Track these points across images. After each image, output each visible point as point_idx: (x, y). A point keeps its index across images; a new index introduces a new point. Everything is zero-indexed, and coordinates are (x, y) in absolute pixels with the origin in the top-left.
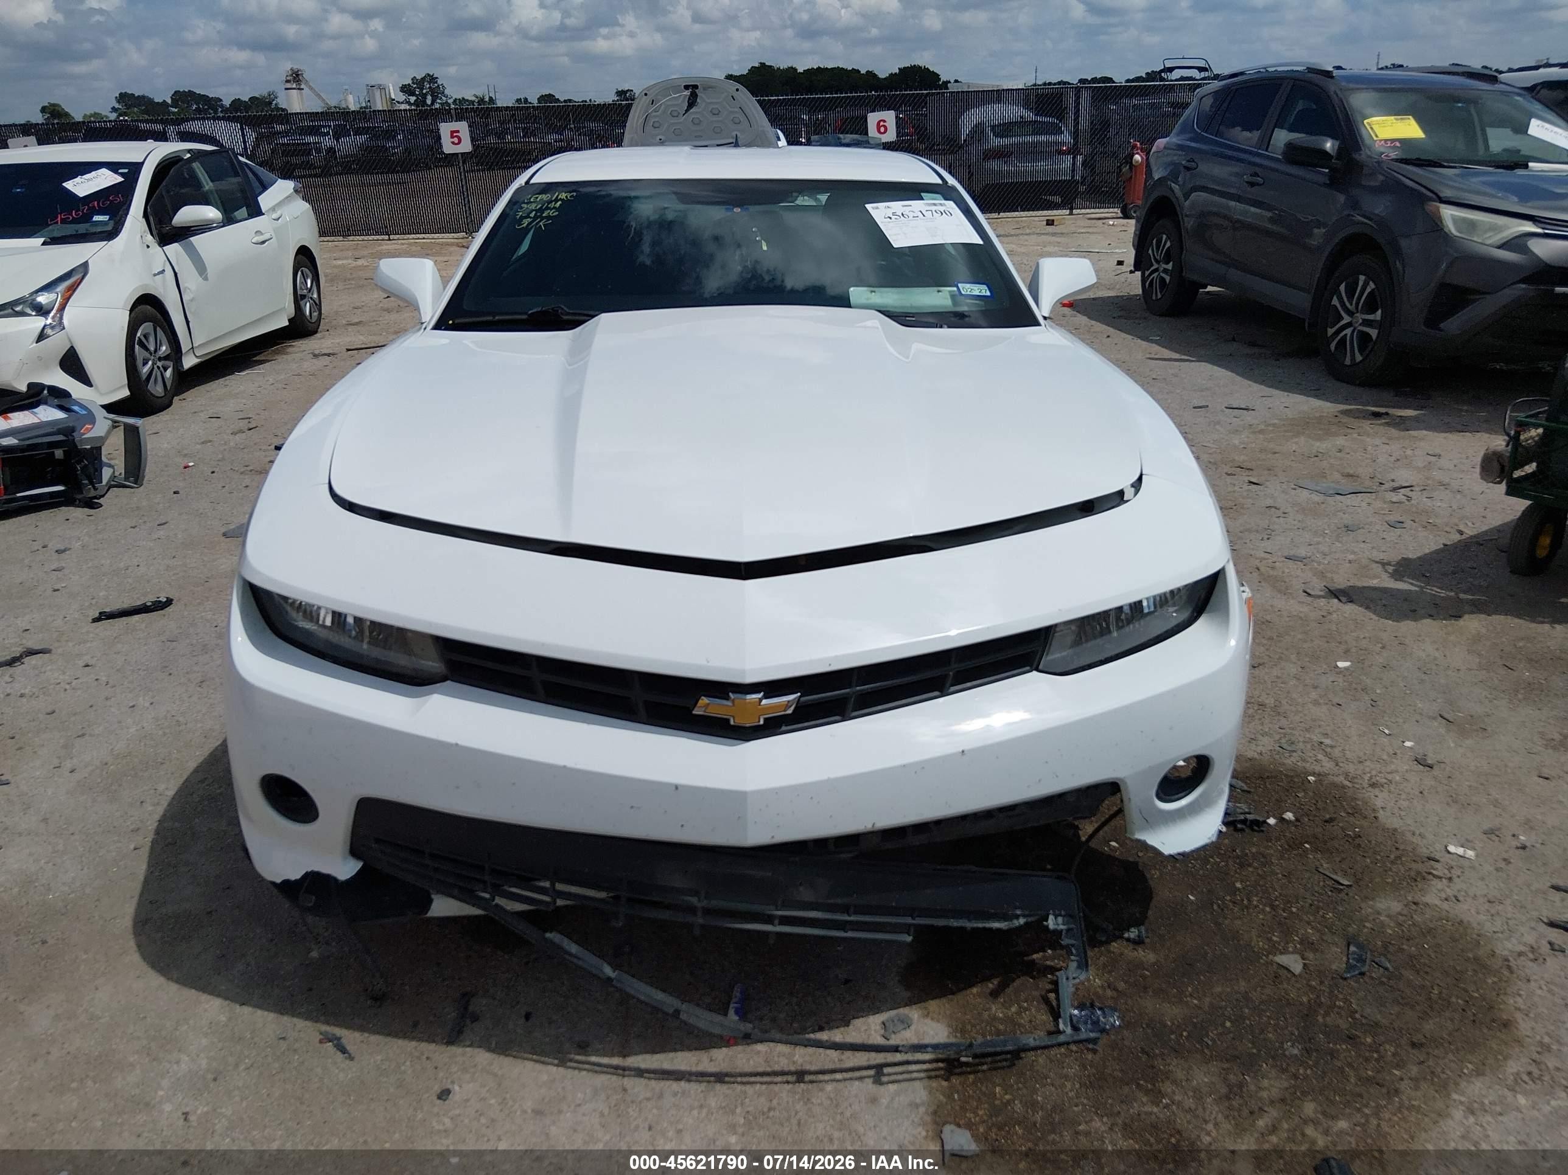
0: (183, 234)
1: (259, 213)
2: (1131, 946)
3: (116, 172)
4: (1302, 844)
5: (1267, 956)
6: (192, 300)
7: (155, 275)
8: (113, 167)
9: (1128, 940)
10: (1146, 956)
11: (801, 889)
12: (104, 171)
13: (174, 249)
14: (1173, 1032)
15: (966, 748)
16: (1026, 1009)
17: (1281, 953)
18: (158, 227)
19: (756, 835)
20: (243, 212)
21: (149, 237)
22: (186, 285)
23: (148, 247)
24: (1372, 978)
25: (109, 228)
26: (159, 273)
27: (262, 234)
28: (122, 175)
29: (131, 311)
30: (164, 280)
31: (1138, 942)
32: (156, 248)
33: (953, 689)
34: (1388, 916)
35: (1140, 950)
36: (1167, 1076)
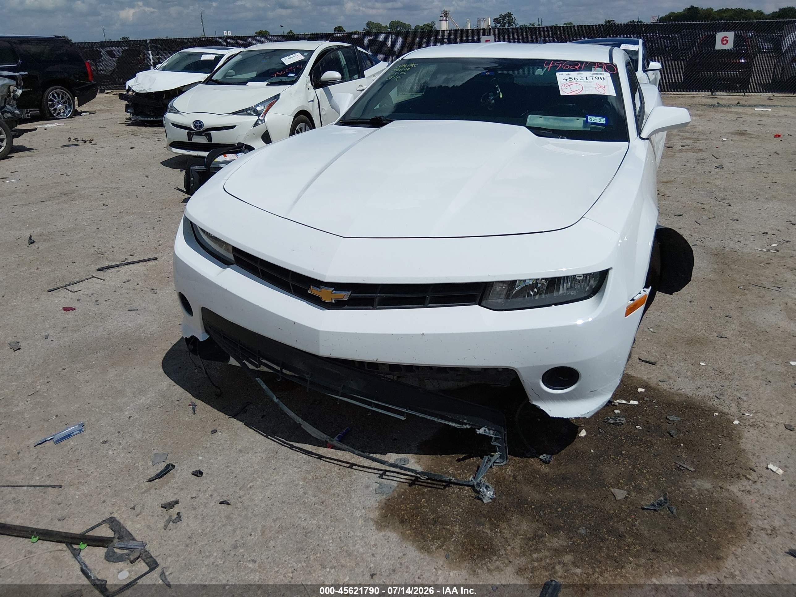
0: (324, 84)
1: (363, 76)
2: (540, 463)
3: (303, 55)
4: (680, 443)
5: (609, 487)
6: (325, 115)
7: (309, 102)
8: (302, 52)
9: (541, 460)
10: (545, 469)
11: (352, 382)
12: (298, 54)
13: (320, 91)
14: (527, 504)
15: (425, 333)
16: (465, 473)
17: (619, 488)
18: (315, 80)
19: (324, 351)
20: (356, 76)
21: (310, 85)
22: (323, 107)
23: (309, 89)
24: (660, 514)
25: (294, 79)
26: (311, 101)
27: (362, 86)
28: (304, 56)
29: (295, 117)
30: (313, 105)
31: (545, 462)
32: (312, 90)
33: (430, 305)
34: (699, 490)
35: (543, 467)
36: (508, 520)
